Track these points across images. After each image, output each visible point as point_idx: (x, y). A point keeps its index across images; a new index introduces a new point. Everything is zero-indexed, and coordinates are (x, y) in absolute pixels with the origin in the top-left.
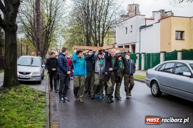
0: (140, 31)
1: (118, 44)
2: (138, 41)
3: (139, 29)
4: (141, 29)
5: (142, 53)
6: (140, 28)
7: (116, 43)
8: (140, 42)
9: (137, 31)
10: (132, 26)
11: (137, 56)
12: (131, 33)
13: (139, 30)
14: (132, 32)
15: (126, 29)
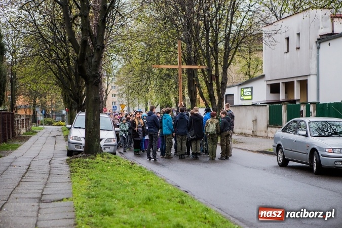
0: (318, 48)
1: (267, 78)
2: (314, 71)
3: (316, 42)
4: (320, 43)
5: (311, 103)
6: (318, 39)
7: (263, 76)
8: (318, 75)
9: (311, 48)
10: (298, 34)
11: (301, 110)
12: (299, 51)
13: (314, 46)
14: (299, 48)
15: (285, 41)
